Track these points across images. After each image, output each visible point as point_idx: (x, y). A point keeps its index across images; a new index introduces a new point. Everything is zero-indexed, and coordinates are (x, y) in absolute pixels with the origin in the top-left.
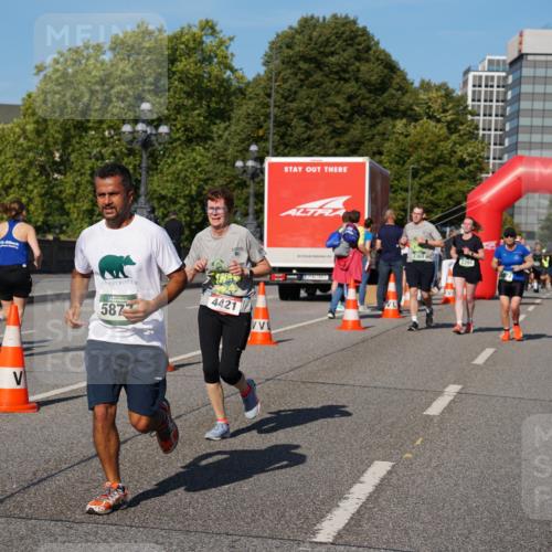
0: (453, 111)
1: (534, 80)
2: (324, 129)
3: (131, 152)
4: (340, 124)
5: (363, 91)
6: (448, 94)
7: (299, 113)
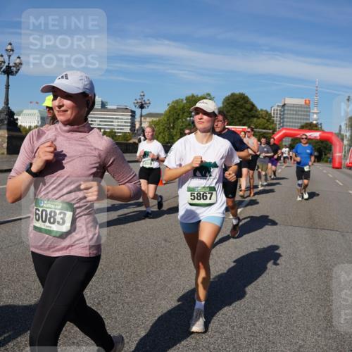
0: (268, 117)
1: (288, 110)
2: (237, 120)
3: (189, 125)
4: (240, 119)
5: (246, 111)
6: (267, 112)
7: (230, 116)
